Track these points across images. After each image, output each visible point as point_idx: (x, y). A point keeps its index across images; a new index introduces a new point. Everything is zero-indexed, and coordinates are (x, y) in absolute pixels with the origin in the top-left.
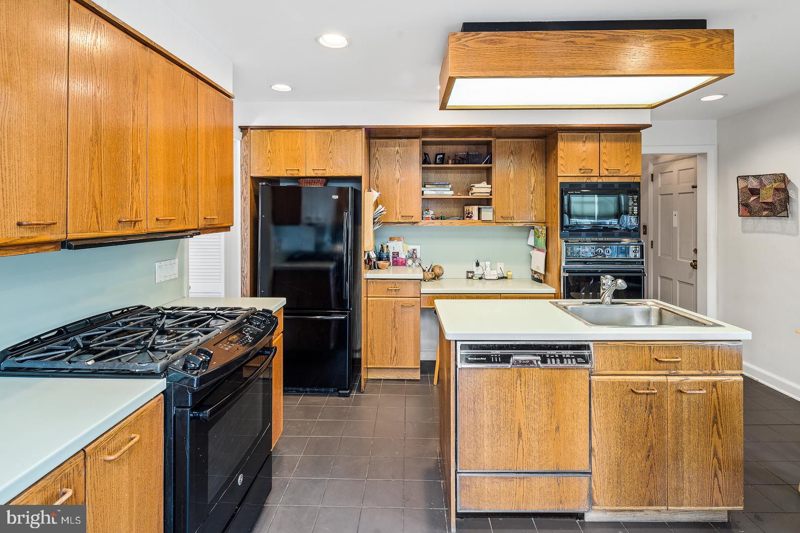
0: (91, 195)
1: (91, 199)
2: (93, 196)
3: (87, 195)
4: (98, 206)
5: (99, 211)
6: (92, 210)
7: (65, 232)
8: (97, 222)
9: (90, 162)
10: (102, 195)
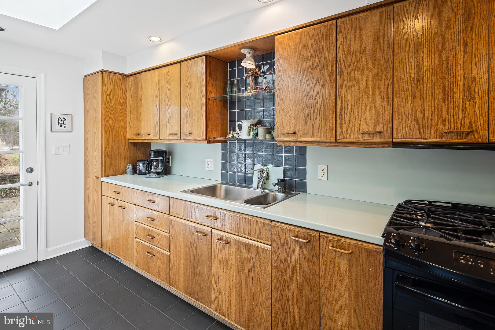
0: (413, 115)
1: (413, 117)
2: (415, 116)
3: (410, 116)
4: (420, 122)
5: (421, 125)
6: (414, 125)
7: (391, 138)
8: (419, 132)
9: (412, 94)
10: (424, 115)
